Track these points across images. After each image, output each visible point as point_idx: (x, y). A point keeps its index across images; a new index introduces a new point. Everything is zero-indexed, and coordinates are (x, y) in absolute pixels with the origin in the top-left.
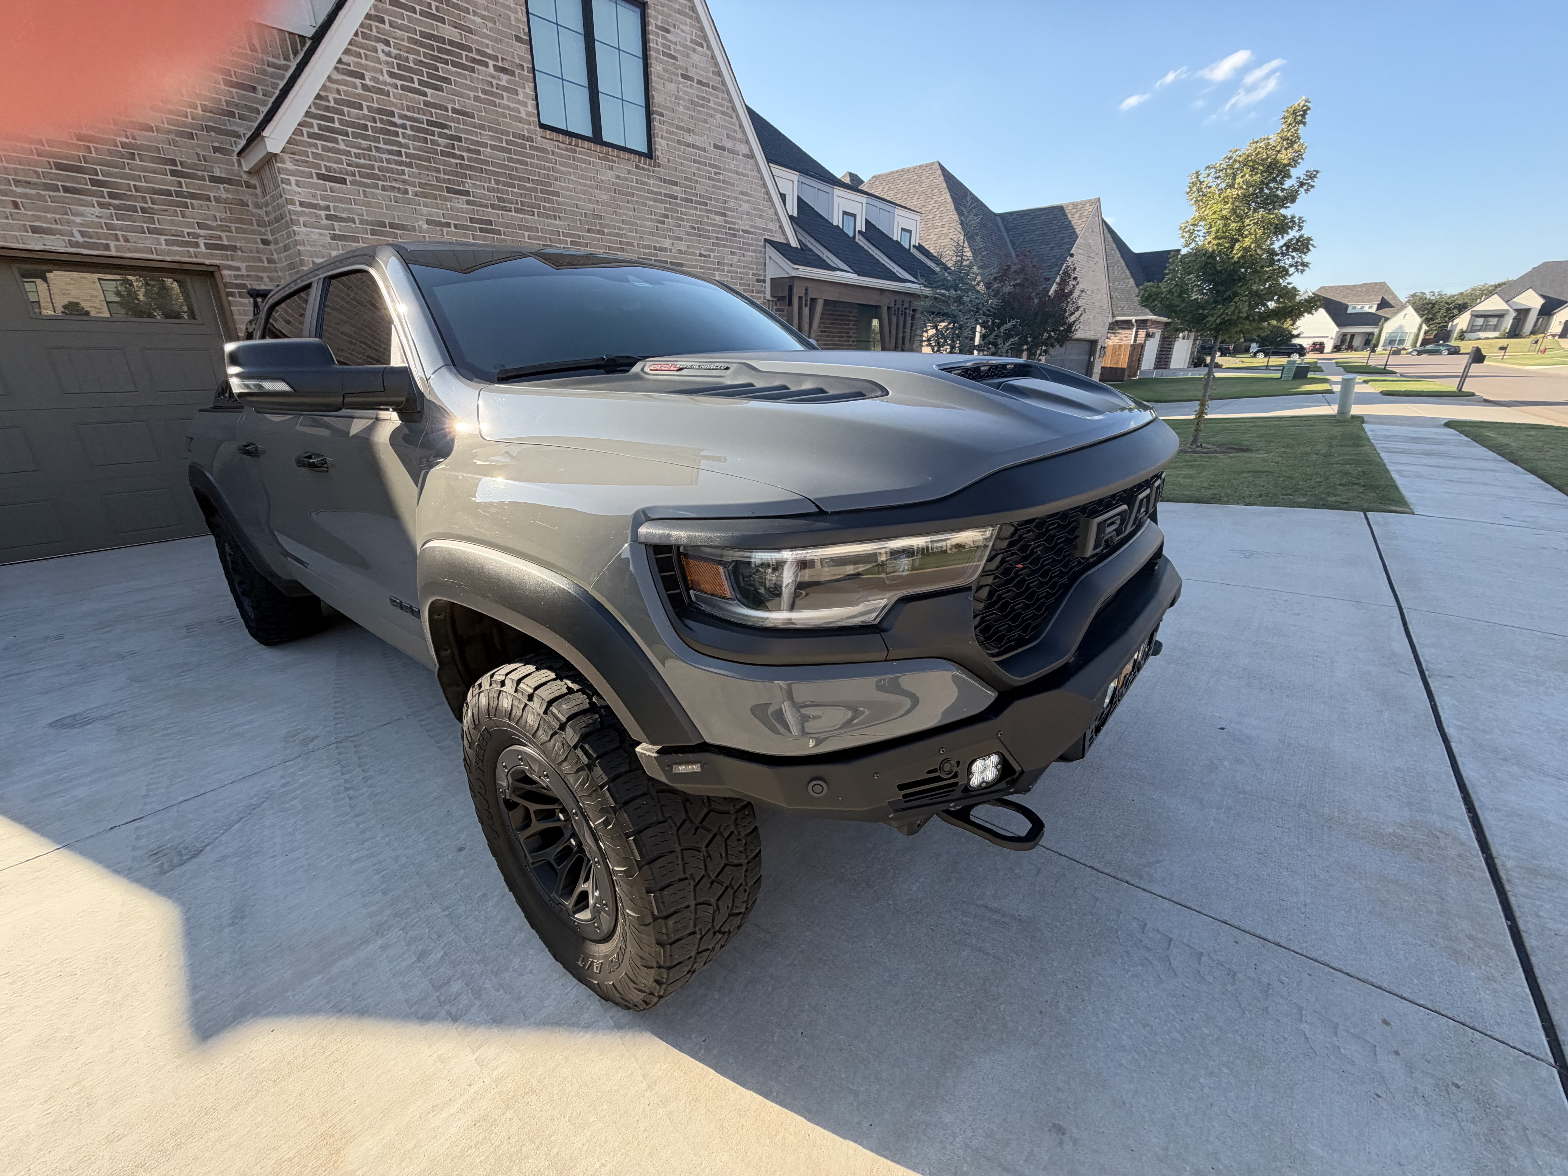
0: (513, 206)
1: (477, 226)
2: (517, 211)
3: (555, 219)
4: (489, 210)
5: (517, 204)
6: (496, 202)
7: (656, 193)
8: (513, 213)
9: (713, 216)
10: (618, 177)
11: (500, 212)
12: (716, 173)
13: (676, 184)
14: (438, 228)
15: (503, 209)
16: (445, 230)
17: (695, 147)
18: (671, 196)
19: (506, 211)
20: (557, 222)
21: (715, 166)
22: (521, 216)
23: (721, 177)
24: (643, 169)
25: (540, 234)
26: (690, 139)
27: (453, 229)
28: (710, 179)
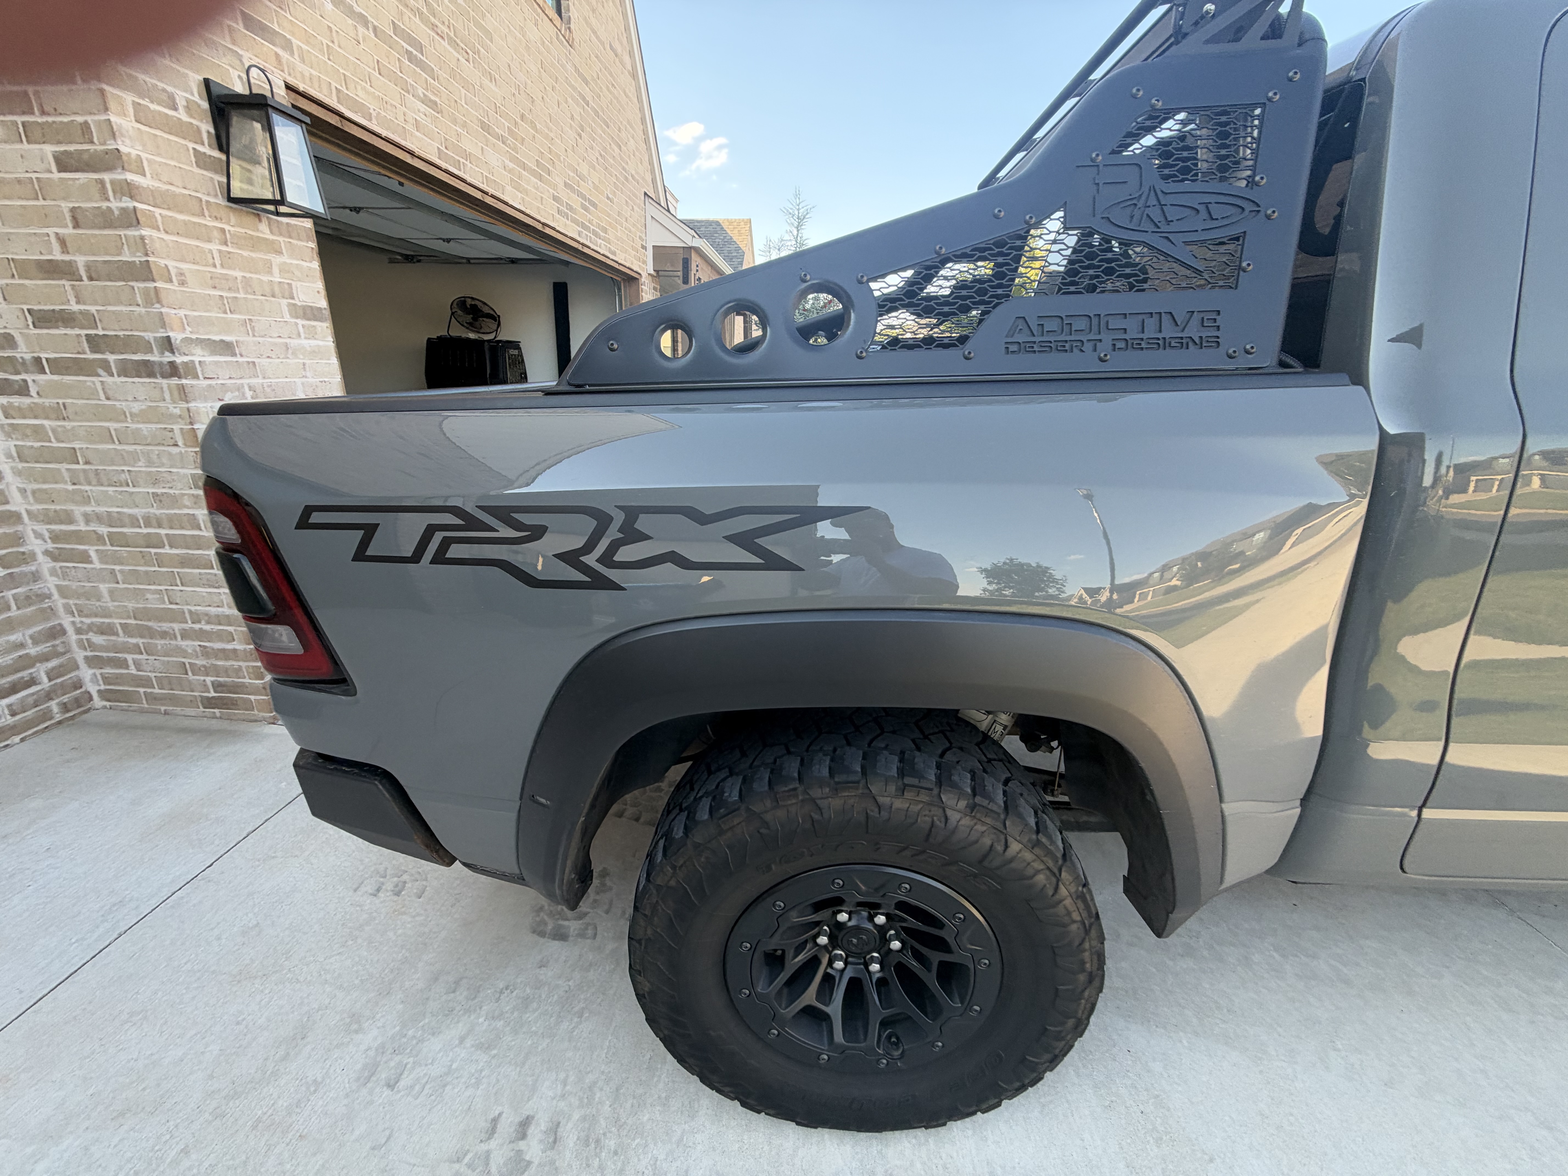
0: (446, 30)
1: (406, 46)
2: (453, 43)
3: (491, 81)
4: (417, 20)
5: (449, 27)
6: (425, 11)
7: (574, 89)
8: (445, 44)
9: (613, 146)
10: (543, 43)
11: (433, 34)
12: (613, 85)
13: (587, 83)
14: (350, 21)
15: (434, 27)
16: (361, 30)
17: (597, 37)
18: (584, 99)
19: (438, 34)
20: (493, 86)
21: (611, 74)
22: (456, 55)
23: (616, 92)
24: (561, 43)
25: (477, 99)
26: (593, 21)
27: (372, 35)
28: (608, 90)
